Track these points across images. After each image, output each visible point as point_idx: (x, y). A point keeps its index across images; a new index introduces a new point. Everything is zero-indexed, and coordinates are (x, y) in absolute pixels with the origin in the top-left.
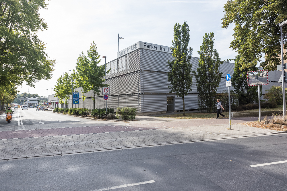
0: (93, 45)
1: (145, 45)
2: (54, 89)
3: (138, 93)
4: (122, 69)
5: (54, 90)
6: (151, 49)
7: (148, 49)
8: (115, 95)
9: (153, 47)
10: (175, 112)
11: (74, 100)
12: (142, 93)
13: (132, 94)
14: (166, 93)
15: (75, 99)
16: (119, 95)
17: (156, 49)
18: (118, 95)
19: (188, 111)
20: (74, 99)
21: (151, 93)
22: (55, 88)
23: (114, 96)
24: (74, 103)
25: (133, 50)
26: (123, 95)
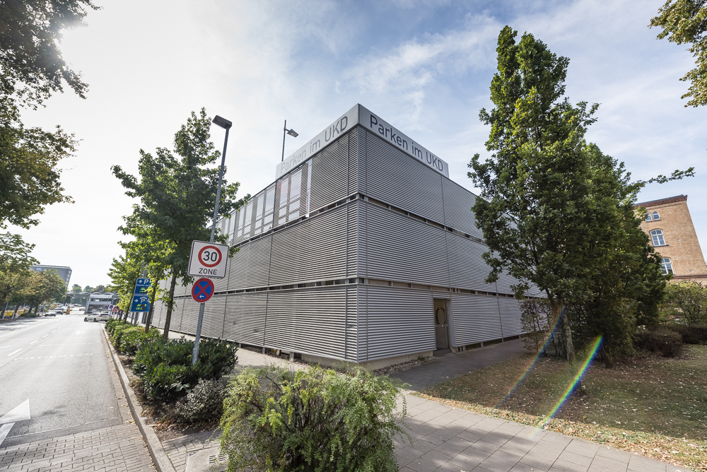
0: (199, 117)
1: (374, 120)
2: (110, 272)
3: (345, 277)
4: (288, 209)
5: (110, 275)
6: (388, 139)
7: (381, 135)
8: (258, 289)
9: (395, 137)
10: (454, 351)
11: (137, 301)
12: (362, 280)
13: (319, 283)
14: (429, 287)
15: (138, 298)
16: (271, 288)
17: (402, 144)
18: (265, 289)
19: (482, 345)
20: (135, 298)
21: (390, 282)
22: (111, 270)
23: (253, 290)
24: (133, 310)
25: (332, 139)
26: (284, 287)
